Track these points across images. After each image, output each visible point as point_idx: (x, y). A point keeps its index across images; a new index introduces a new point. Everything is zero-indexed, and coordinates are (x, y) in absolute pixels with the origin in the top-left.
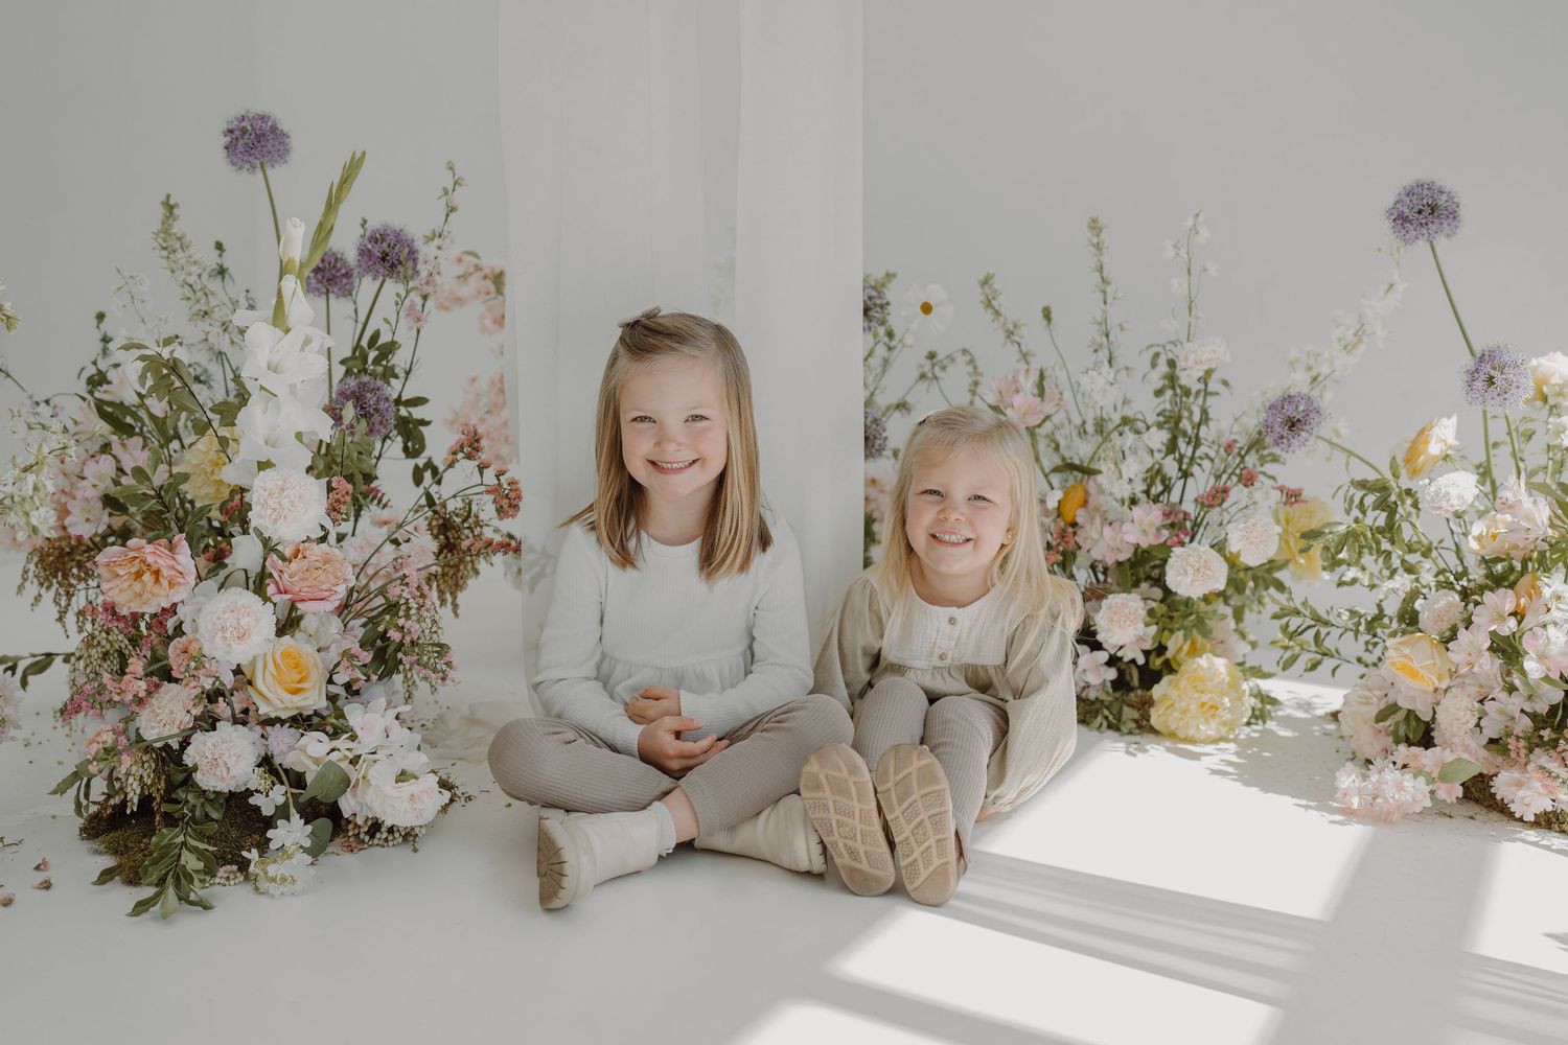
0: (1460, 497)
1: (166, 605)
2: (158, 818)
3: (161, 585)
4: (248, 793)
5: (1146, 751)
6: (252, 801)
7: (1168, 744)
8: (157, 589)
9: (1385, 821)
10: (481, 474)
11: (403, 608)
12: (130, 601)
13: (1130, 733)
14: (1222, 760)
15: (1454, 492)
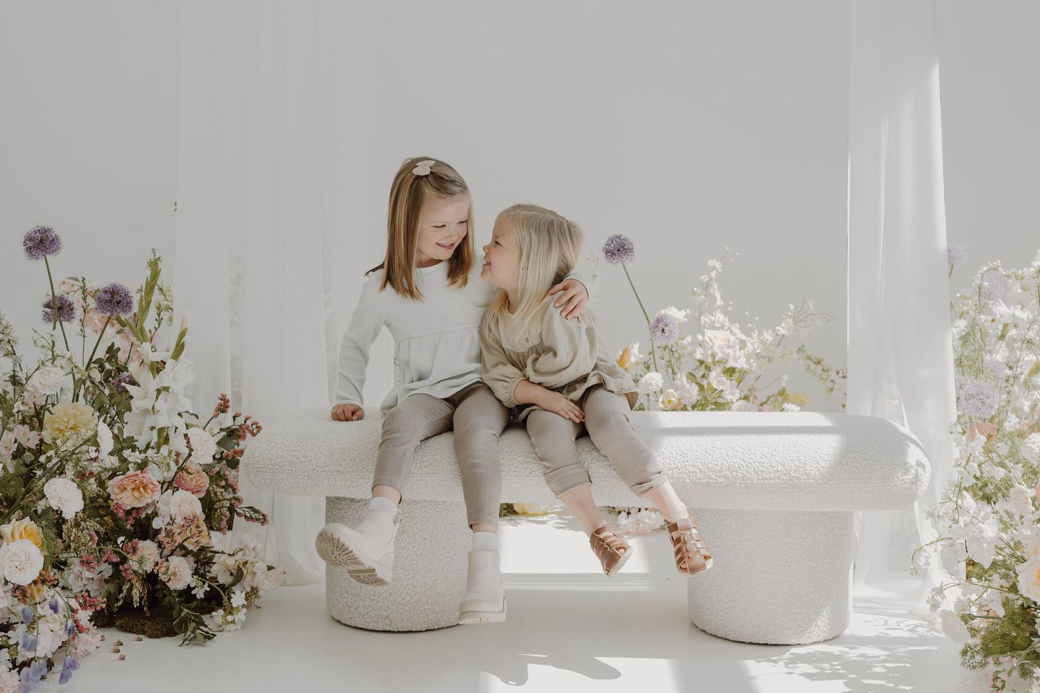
0: (656, 384)
1: (149, 501)
2: (145, 608)
3: (148, 493)
4: (189, 589)
5: (519, 524)
6: (193, 592)
7: (525, 518)
8: (146, 495)
9: (644, 535)
10: (234, 420)
11: (212, 492)
12: (133, 502)
13: (505, 516)
14: (556, 523)
15: (653, 382)
